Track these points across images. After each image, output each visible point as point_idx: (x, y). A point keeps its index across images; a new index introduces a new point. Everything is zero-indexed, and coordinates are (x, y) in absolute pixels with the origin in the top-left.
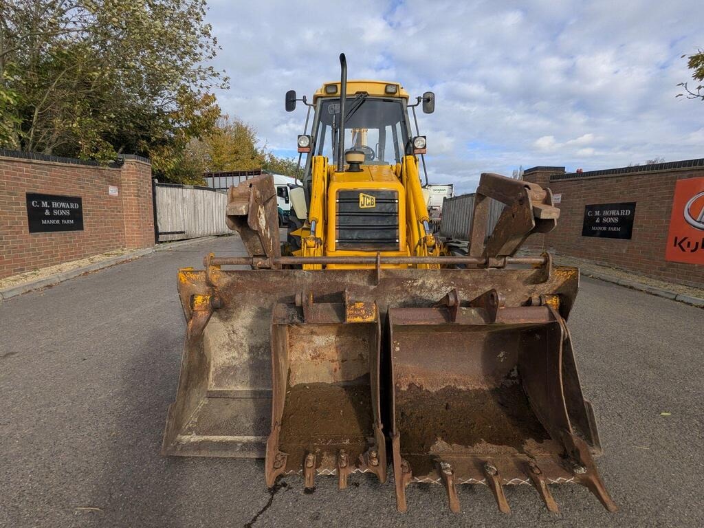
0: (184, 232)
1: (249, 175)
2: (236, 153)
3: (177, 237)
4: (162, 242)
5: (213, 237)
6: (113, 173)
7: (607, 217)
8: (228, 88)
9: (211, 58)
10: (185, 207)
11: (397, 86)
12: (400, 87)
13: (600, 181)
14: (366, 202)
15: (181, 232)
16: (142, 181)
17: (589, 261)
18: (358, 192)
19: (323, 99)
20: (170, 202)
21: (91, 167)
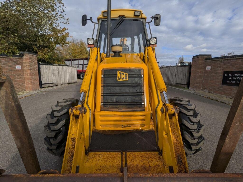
0: (54, 83)
1: (84, 60)
2: (81, 52)
3: (51, 85)
4: (44, 88)
5: (67, 84)
6: (18, 59)
7: (236, 77)
8: (69, 23)
9: (62, 12)
10: (54, 73)
11: (141, 12)
12: (142, 13)
13: (232, 61)
14: (122, 77)
15: (53, 83)
16: (32, 63)
17: (226, 96)
18: (117, 70)
19: (102, 20)
20: (47, 71)
21: (5, 57)
